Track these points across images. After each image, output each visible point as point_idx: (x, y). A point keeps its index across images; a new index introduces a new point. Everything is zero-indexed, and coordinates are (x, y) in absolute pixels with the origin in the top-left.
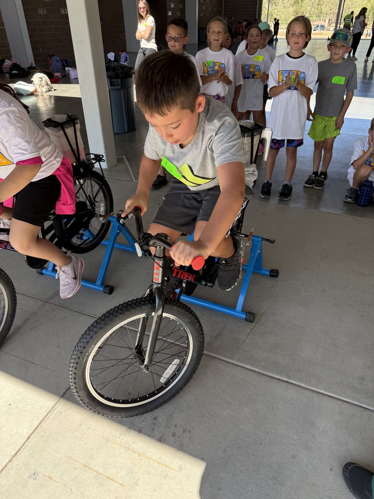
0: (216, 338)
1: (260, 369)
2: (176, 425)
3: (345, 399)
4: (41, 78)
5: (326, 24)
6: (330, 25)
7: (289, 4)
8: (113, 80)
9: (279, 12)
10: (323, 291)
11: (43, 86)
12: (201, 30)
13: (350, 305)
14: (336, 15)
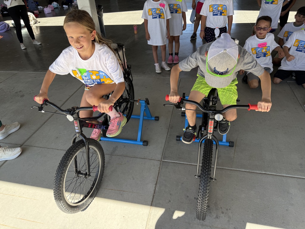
1: (249, 170)
2: (221, 208)
3: (297, 177)
11: (32, 20)
13: (277, 128)
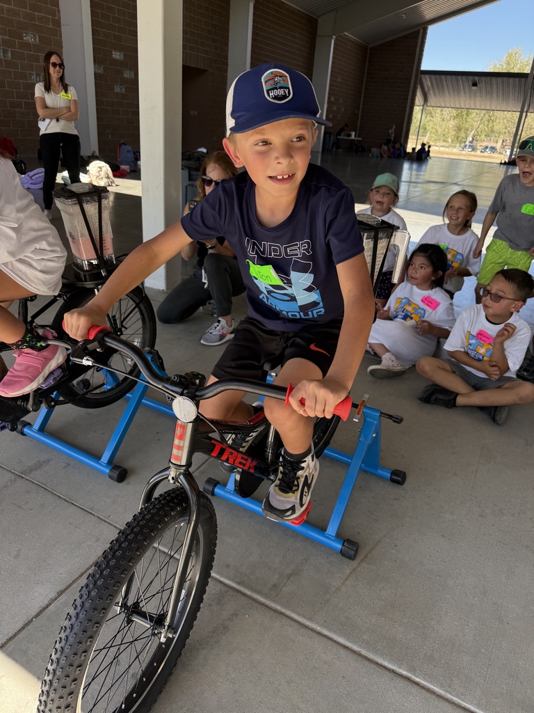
0: (289, 577)
4: (100, 168)
5: (498, 146)
6: (503, 147)
7: (449, 117)
8: (193, 173)
9: (435, 125)
10: (480, 516)
11: (102, 178)
12: (328, 135)
14: (512, 135)
